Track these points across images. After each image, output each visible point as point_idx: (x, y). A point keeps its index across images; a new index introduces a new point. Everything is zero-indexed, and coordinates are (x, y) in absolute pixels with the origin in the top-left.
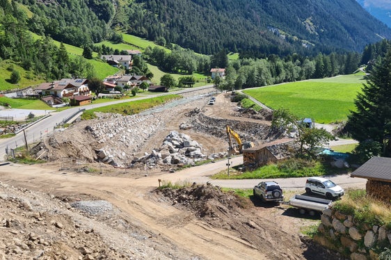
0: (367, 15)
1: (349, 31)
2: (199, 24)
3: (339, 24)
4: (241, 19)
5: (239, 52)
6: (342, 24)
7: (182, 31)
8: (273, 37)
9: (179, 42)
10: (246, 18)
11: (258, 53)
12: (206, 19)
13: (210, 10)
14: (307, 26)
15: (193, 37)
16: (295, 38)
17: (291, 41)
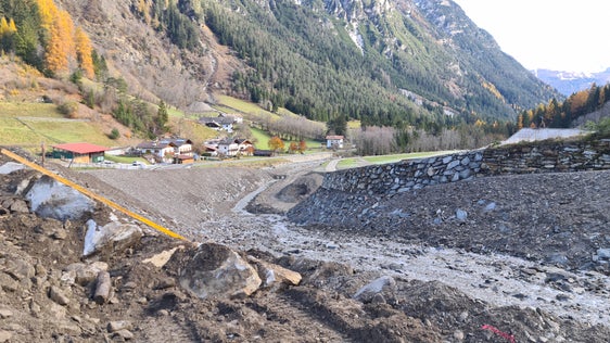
0: (531, 76)
1: (506, 96)
2: (314, 85)
3: (493, 89)
4: (366, 80)
5: (362, 119)
6: (497, 88)
7: (292, 92)
8: (406, 102)
9: (288, 106)
10: (373, 78)
11: (386, 120)
12: (322, 80)
13: (327, 69)
14: (451, 89)
15: (306, 101)
16: (434, 104)
17: (430, 108)
